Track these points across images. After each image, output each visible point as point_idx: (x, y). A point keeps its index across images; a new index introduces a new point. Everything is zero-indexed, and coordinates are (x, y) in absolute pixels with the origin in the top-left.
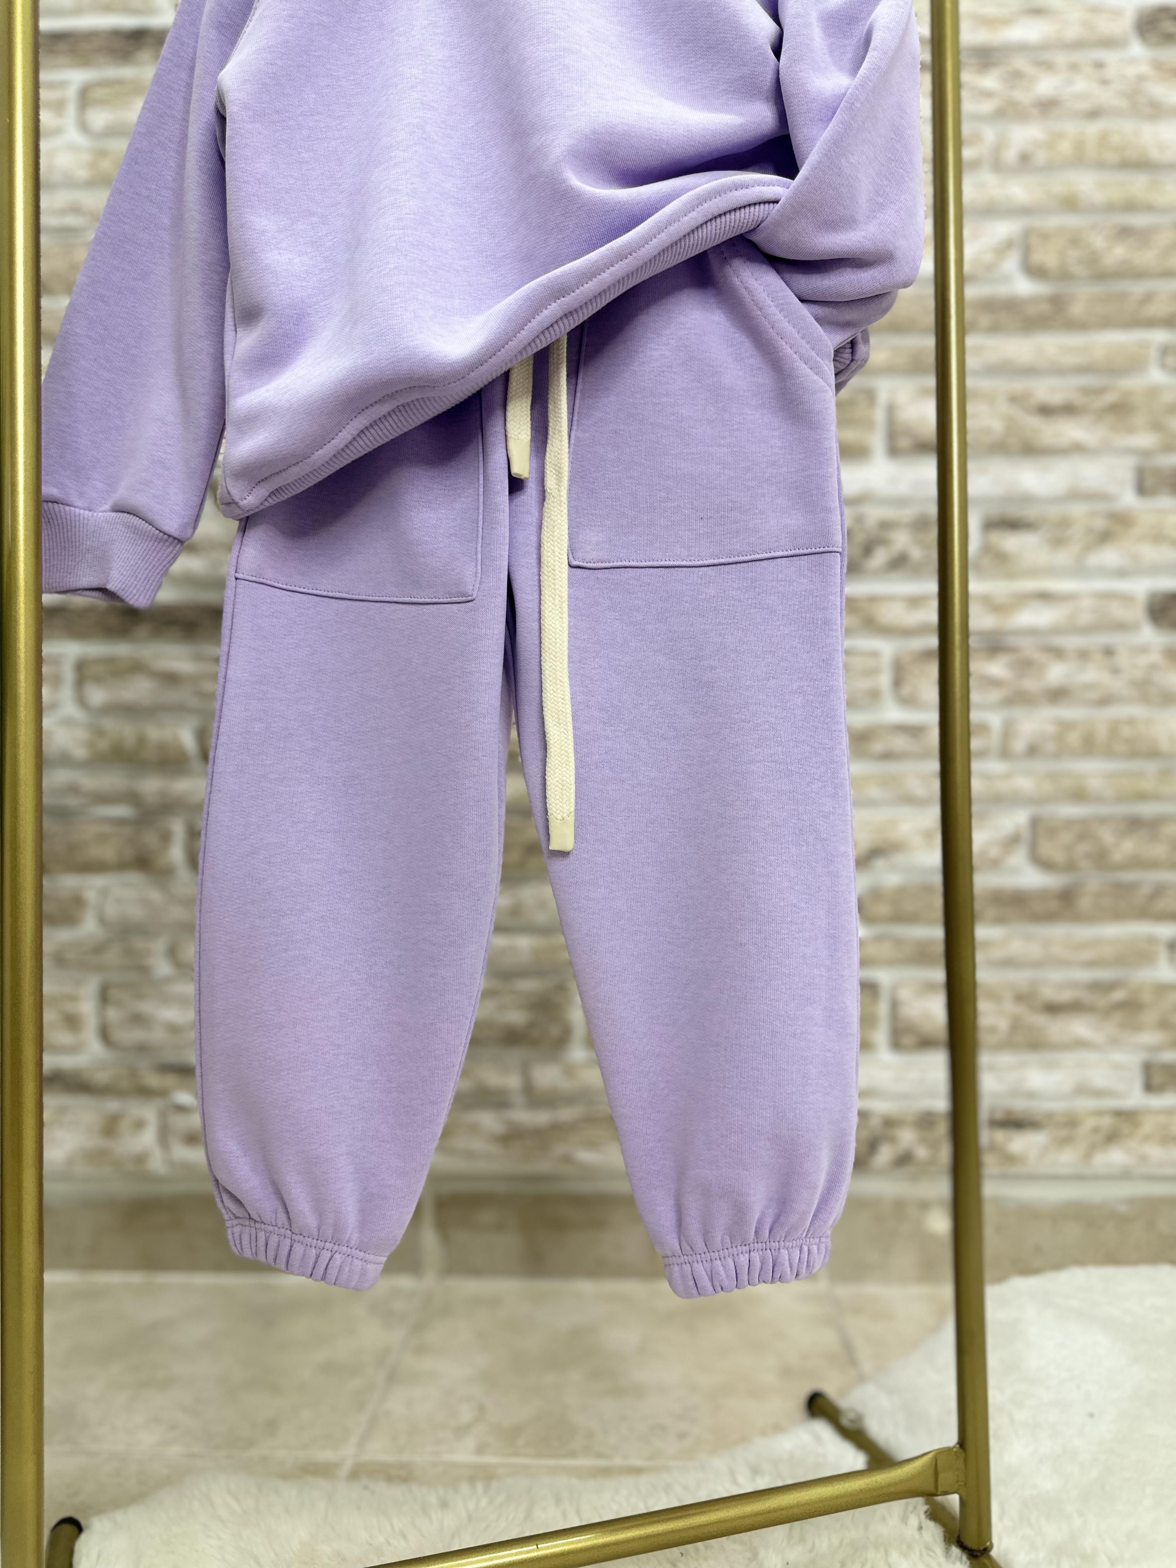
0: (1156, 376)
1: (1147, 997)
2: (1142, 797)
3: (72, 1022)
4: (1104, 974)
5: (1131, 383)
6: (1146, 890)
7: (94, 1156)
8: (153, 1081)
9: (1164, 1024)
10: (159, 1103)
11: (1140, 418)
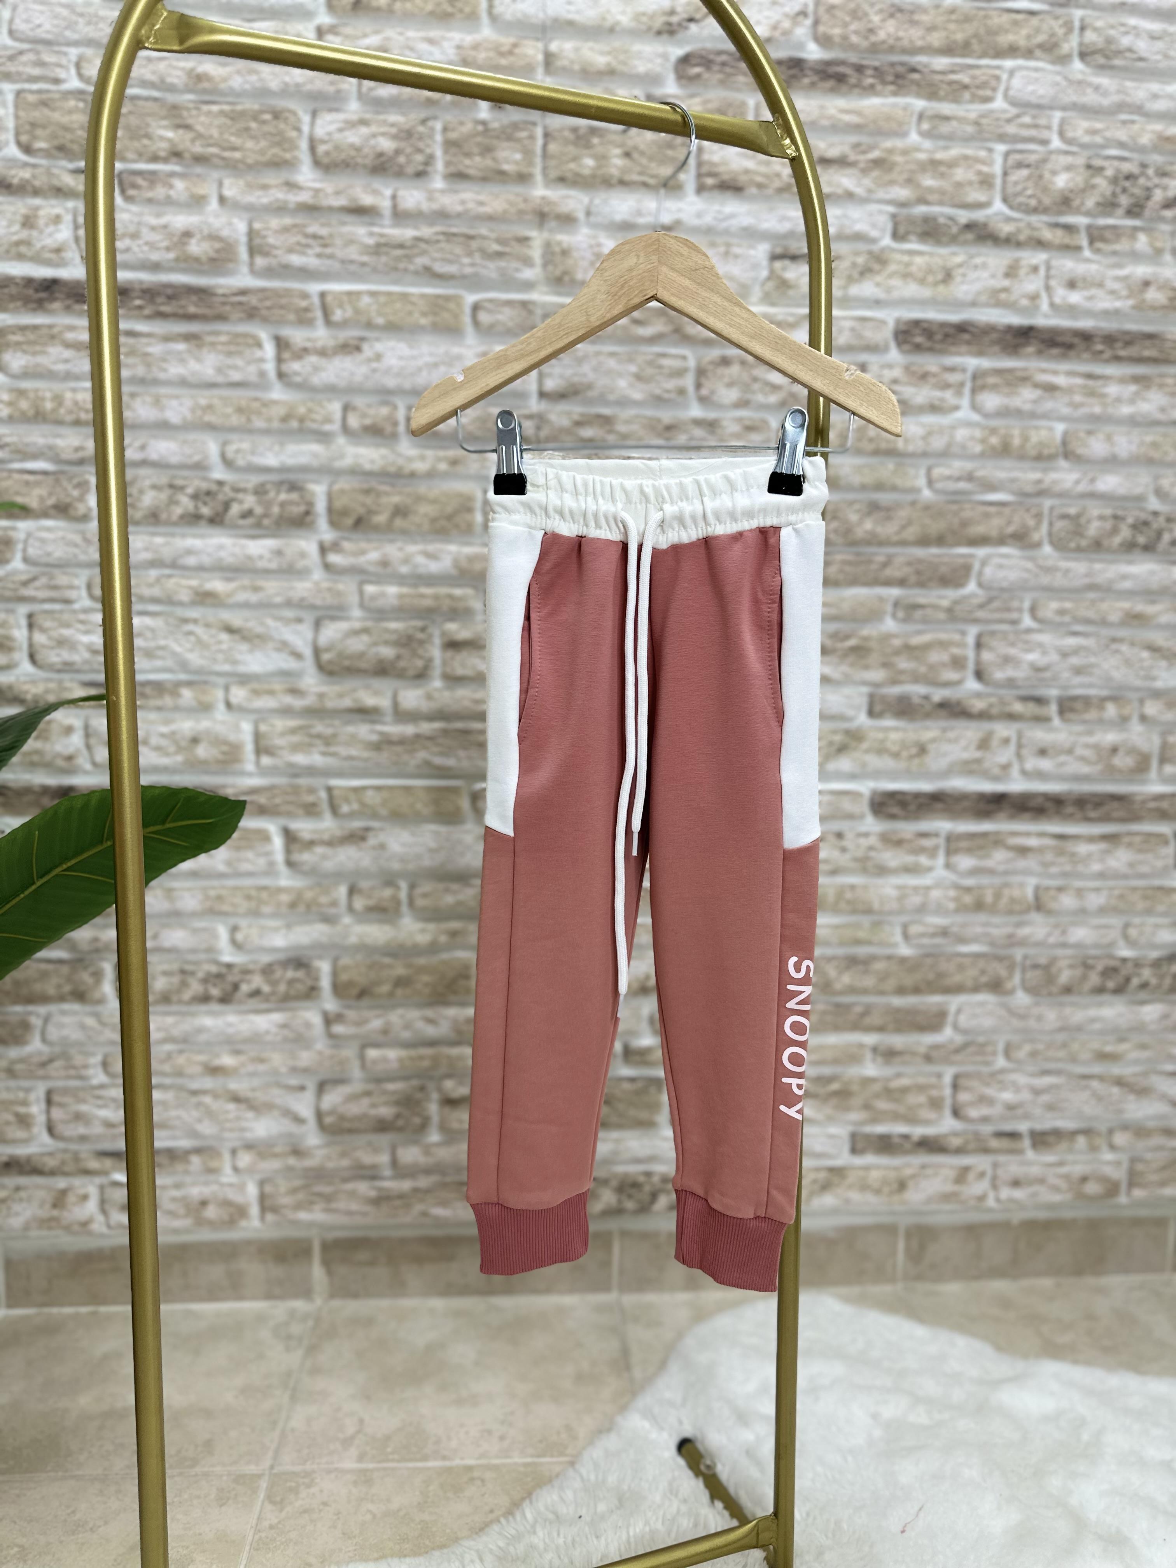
0: (889, 625)
1: (855, 1088)
2: (858, 942)
3: (24, 1121)
4: (826, 1071)
5: (868, 631)
6: (859, 1009)
7: (47, 1223)
8: (94, 1164)
9: (867, 1107)
10: (98, 1180)
11: (874, 658)
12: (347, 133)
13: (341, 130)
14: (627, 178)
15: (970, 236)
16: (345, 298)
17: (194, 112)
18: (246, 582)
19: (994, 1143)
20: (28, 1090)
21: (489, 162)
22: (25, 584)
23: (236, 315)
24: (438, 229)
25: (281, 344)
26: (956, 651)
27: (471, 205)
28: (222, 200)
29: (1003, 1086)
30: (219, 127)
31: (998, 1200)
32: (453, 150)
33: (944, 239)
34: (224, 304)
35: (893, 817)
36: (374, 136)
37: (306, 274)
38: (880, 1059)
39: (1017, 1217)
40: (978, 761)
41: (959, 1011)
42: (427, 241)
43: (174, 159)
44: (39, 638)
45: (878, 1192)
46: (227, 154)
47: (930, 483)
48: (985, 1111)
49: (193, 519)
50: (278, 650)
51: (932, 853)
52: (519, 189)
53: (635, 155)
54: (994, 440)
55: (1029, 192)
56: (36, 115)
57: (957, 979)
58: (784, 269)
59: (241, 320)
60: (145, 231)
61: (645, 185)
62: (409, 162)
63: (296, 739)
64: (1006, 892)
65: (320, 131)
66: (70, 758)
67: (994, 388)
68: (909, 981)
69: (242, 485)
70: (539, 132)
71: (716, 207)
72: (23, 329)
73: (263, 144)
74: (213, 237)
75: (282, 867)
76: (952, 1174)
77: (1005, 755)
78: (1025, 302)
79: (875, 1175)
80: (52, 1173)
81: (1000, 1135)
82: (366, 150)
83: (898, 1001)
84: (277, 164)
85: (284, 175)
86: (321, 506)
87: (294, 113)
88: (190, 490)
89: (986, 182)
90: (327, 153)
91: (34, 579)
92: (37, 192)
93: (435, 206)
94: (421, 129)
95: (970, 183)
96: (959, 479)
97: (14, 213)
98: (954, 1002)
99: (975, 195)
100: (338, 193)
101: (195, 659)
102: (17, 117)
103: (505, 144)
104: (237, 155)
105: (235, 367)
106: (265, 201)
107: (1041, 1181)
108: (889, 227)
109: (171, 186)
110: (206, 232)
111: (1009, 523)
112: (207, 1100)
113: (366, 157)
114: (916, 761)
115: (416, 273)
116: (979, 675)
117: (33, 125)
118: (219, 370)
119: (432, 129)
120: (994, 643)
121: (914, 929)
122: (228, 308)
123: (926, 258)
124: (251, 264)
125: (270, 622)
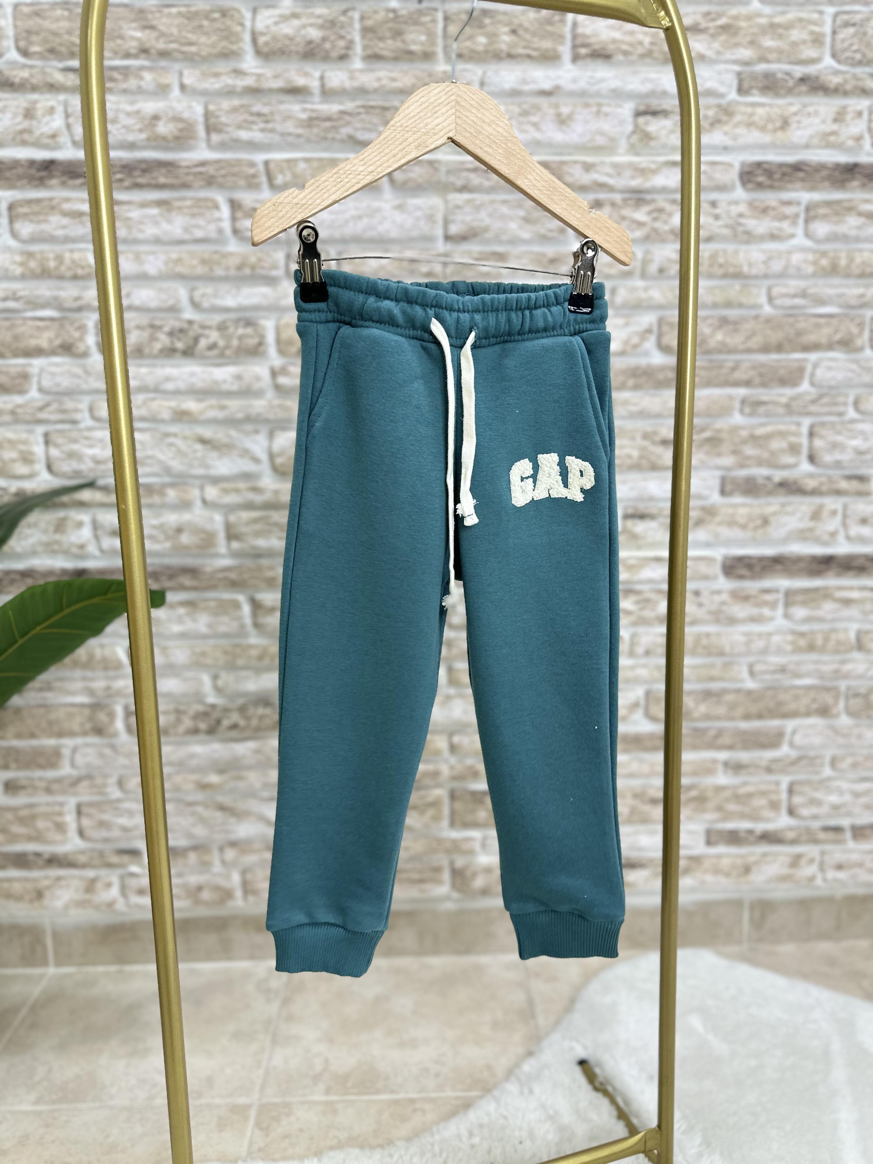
0: (737, 419)
1: (710, 794)
2: (712, 679)
3: (61, 827)
5: (720, 424)
6: (712, 733)
7: (81, 904)
8: (115, 859)
9: (719, 809)
10: (119, 871)
11: (726, 447)
12: (282, 26)
13: (276, 23)
14: (514, 52)
15: (804, 88)
16: (285, 165)
17: (157, 15)
18: (213, 401)
19: (822, 836)
20: (62, 804)
21: (399, 44)
22: (41, 409)
23: (198, 183)
24: (359, 103)
25: (235, 205)
26: (793, 439)
27: (385, 82)
28: (183, 87)
29: (829, 791)
30: (178, 26)
31: (825, 880)
32: (370, 35)
33: (782, 92)
34: (188, 174)
35: (741, 577)
36: (304, 27)
37: (252, 146)
38: (730, 771)
39: (840, 893)
40: (811, 530)
41: (794, 732)
42: (350, 114)
43: (143, 56)
44: (54, 452)
45: (728, 875)
46: (185, 49)
47: (770, 299)
48: (814, 810)
49: (170, 352)
50: (241, 456)
51: (773, 605)
52: (425, 66)
53: (521, 32)
54: (824, 262)
55: (855, 47)
56: (30, 23)
57: (793, 706)
58: (647, 123)
59: (201, 187)
60: (122, 116)
61: (529, 57)
62: (333, 47)
63: (257, 527)
64: (834, 636)
65: (260, 26)
66: (82, 547)
67: (825, 217)
68: (754, 709)
69: (208, 323)
70: (440, 16)
71: (589, 73)
72: (29, 202)
73: (214, 38)
74: (177, 119)
75: (250, 628)
76: (787, 860)
77: (833, 524)
78: (850, 143)
79: (726, 862)
80: (84, 866)
81: (827, 829)
82: (298, 39)
83: (744, 725)
84: (226, 55)
85: (233, 64)
86: (270, 338)
87: (238, 11)
88: (167, 329)
89: (817, 40)
90: (266, 44)
91: (47, 405)
92: (34, 89)
93: (356, 84)
94: (343, 19)
95: (804, 42)
96: (795, 296)
97: (17, 107)
98: (790, 725)
99: (809, 53)
100: (276, 77)
101: (176, 465)
102: (15, 26)
103: (413, 28)
104: (193, 49)
105: (198, 227)
106: (217, 86)
107: (860, 865)
108: (735, 83)
109: (141, 78)
110: (171, 115)
111: (836, 331)
112: (200, 809)
113: (297, 45)
114: (760, 531)
115: (342, 141)
116: (812, 459)
117: (29, 32)
118: (186, 229)
119: (351, 19)
120: (824, 432)
121: (758, 668)
122: (190, 178)
123: (767, 109)
124: (208, 140)
125: (233, 433)
